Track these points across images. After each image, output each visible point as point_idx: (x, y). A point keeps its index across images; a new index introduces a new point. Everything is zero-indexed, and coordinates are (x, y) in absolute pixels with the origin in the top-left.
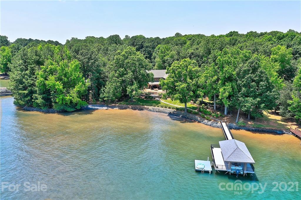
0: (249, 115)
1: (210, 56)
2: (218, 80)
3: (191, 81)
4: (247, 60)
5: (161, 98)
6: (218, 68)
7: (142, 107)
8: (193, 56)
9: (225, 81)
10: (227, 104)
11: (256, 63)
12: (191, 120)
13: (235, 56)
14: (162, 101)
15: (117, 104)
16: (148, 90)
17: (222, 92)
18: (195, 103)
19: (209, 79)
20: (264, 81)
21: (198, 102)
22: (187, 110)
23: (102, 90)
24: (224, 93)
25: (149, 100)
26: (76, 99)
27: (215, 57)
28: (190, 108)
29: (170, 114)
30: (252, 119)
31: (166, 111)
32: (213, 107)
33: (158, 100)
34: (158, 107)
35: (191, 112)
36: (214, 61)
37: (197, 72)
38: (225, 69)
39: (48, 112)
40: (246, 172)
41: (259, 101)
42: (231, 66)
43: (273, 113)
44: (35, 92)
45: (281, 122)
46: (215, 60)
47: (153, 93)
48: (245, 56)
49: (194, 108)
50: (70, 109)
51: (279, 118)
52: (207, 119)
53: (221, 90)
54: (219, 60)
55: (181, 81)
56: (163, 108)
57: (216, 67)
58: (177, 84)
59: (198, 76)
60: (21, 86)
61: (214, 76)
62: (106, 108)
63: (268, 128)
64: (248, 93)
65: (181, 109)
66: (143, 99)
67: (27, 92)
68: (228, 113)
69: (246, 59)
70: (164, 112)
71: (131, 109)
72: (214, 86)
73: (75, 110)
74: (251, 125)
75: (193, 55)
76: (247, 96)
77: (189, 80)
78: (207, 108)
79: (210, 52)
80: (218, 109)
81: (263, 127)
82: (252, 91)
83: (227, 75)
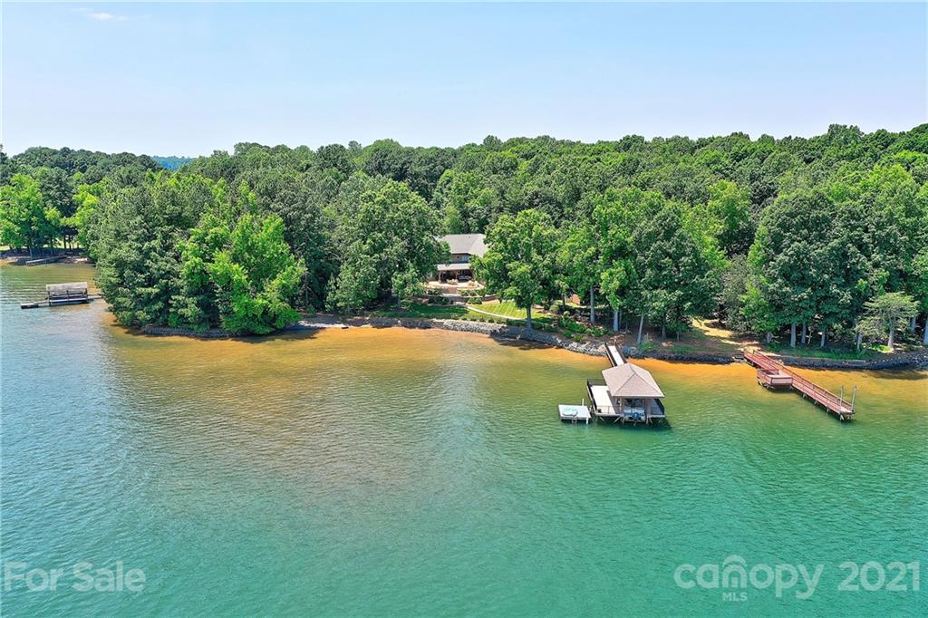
0: (664, 329)
1: (579, 204)
2: (597, 253)
3: (540, 257)
4: (654, 213)
5: (466, 300)
6: (598, 229)
7: (426, 320)
8: (537, 200)
9: (612, 257)
10: (616, 303)
11: (673, 218)
12: (542, 345)
13: (631, 204)
14: (471, 308)
15: (367, 316)
16: (434, 285)
17: (606, 279)
18: (547, 309)
19: (579, 253)
20: (689, 255)
21: (553, 307)
22: (532, 324)
23: (331, 282)
24: (611, 281)
25: (439, 306)
26: (277, 305)
27: (591, 207)
28: (537, 320)
29: (494, 334)
30: (671, 335)
31: (485, 328)
32: (589, 316)
33: (461, 307)
34: (465, 319)
35: (540, 328)
36: (589, 215)
37: (553, 238)
38: (611, 232)
39: (207, 337)
40: (649, 416)
41: (679, 297)
42: (623, 225)
43: (715, 326)
44: (177, 291)
45: (728, 342)
46: (590, 213)
47: (447, 291)
48: (651, 205)
49: (545, 320)
50: (260, 329)
51: (725, 334)
52: (577, 341)
53: (604, 276)
54: (600, 213)
55: (518, 259)
56: (476, 323)
57: (593, 228)
58: (511, 265)
59: (555, 248)
60: (141, 278)
61: (589, 246)
62: (342, 326)
63: (700, 353)
64: (659, 281)
65: (518, 324)
66: (425, 304)
67: (157, 290)
68: (622, 327)
69: (654, 209)
70: (482, 332)
71: (402, 326)
72: (590, 268)
73: (274, 330)
74: (668, 348)
75: (537, 197)
76: (656, 288)
77: (535, 256)
78: (576, 319)
79: (579, 193)
80: (599, 320)
81: (691, 352)
82: (665, 275)
83: (615, 245)
